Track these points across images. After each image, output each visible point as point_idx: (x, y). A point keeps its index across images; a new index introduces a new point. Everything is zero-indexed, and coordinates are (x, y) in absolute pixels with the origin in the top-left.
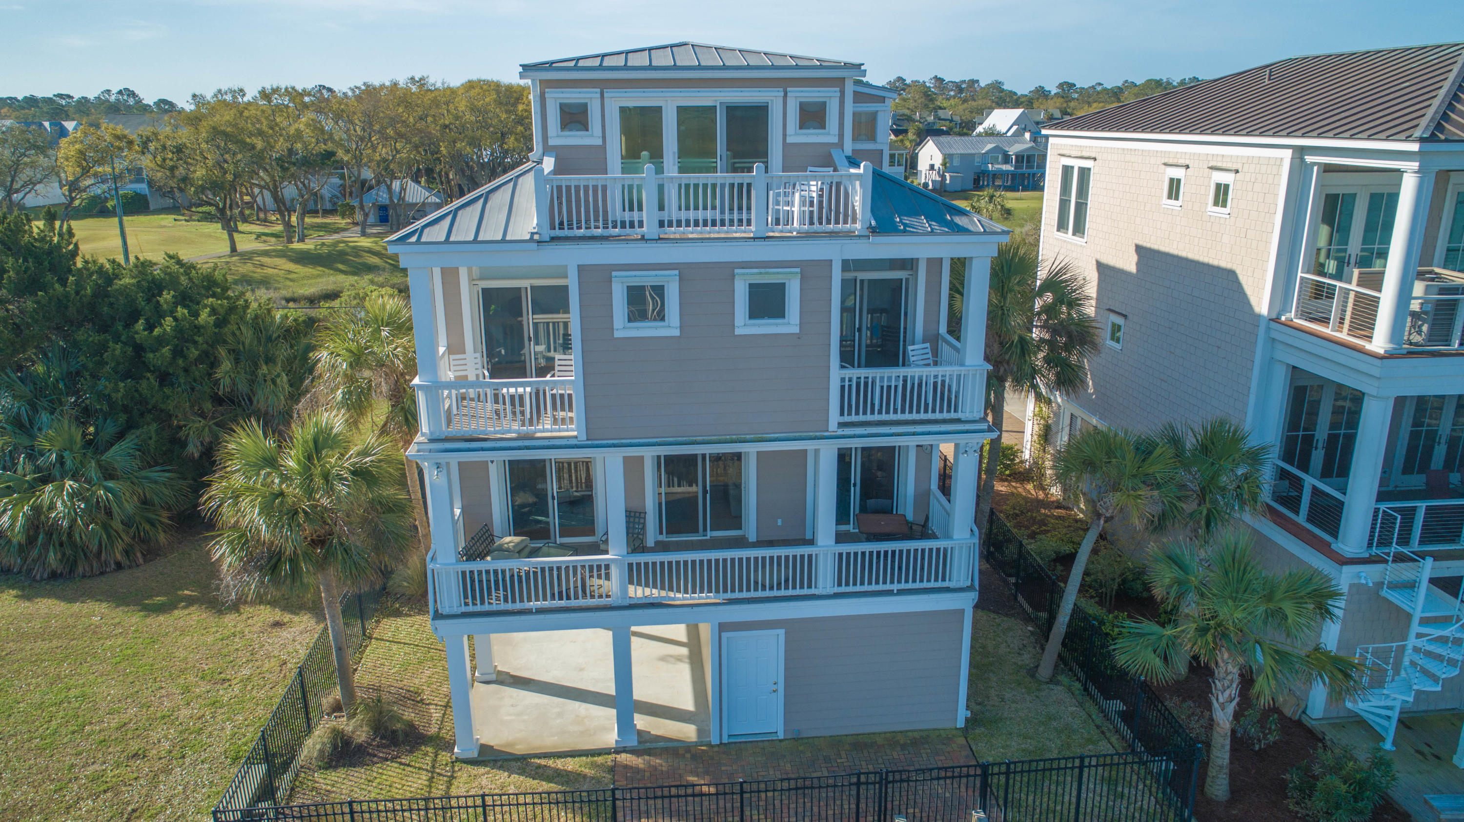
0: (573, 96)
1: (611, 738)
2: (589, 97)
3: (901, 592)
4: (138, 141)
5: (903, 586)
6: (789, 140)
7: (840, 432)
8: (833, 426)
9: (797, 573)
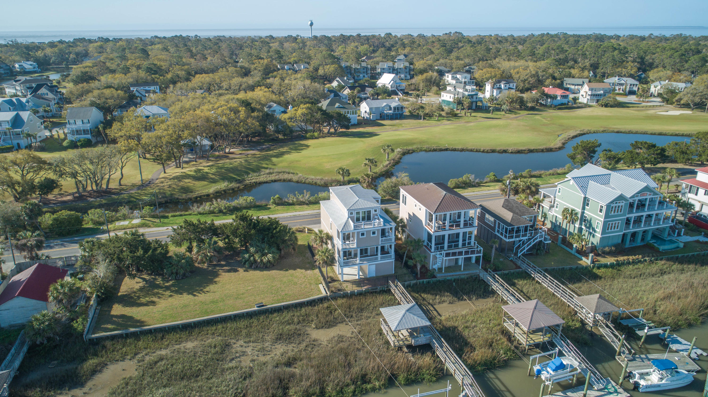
1: (356, 278)
2: (353, 212)
3: (386, 260)
6: (373, 213)
7: (381, 244)
9: (377, 259)
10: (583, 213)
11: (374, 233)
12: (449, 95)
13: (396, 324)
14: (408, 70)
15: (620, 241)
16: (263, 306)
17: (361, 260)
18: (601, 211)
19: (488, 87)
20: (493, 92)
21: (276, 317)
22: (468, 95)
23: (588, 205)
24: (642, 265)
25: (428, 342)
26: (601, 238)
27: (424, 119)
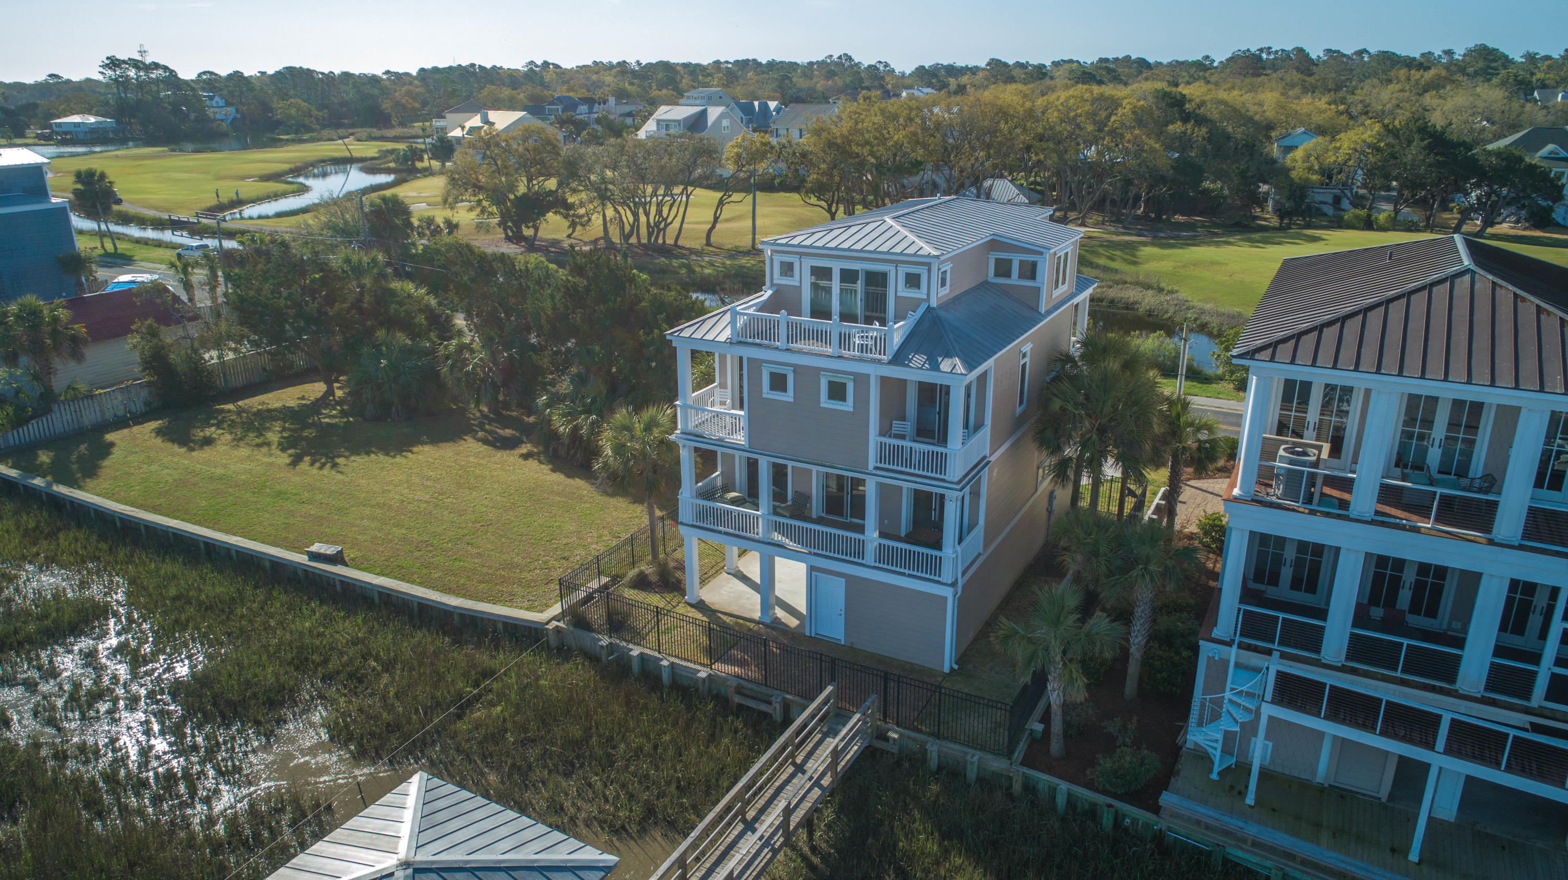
0: (787, 259)
1: (757, 615)
2: (794, 259)
3: (910, 576)
4: (777, 148)
5: (911, 572)
6: (899, 294)
7: (874, 472)
8: (871, 467)
9: (858, 550)
11: (837, 391)
17: (775, 529)
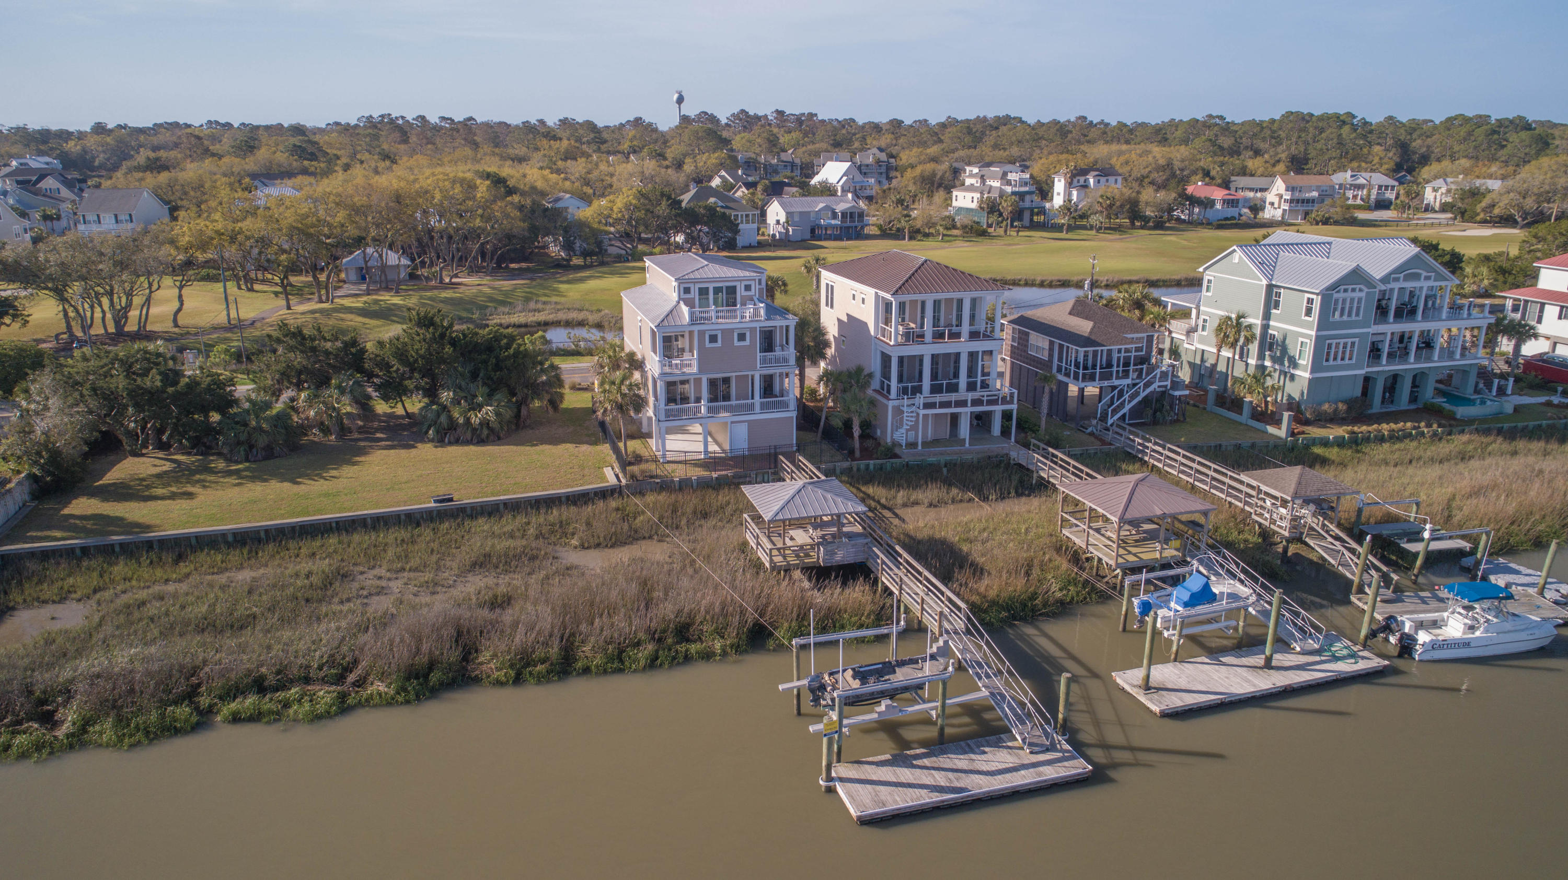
0: (688, 285)
1: (702, 456)
2: (691, 286)
3: (777, 412)
6: (742, 294)
7: (760, 369)
8: (758, 367)
9: (751, 408)
10: (1266, 327)
11: (742, 337)
12: (969, 195)
13: (776, 508)
14: (883, 169)
15: (1358, 392)
16: (451, 500)
17: (710, 410)
18: (1309, 312)
19: (1059, 186)
20: (1070, 194)
21: (482, 525)
22: (1013, 193)
23: (1277, 306)
24: (1415, 444)
25: (860, 559)
26: (1310, 381)
27: (911, 238)
